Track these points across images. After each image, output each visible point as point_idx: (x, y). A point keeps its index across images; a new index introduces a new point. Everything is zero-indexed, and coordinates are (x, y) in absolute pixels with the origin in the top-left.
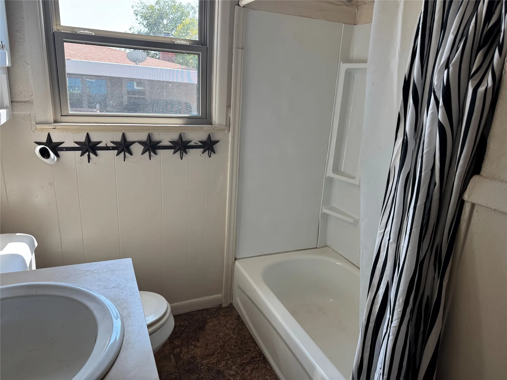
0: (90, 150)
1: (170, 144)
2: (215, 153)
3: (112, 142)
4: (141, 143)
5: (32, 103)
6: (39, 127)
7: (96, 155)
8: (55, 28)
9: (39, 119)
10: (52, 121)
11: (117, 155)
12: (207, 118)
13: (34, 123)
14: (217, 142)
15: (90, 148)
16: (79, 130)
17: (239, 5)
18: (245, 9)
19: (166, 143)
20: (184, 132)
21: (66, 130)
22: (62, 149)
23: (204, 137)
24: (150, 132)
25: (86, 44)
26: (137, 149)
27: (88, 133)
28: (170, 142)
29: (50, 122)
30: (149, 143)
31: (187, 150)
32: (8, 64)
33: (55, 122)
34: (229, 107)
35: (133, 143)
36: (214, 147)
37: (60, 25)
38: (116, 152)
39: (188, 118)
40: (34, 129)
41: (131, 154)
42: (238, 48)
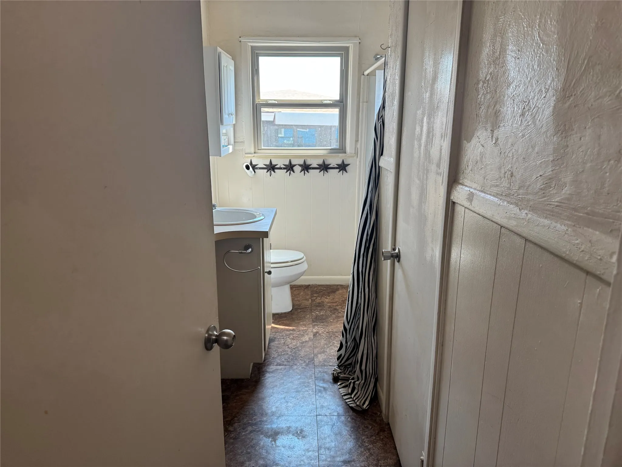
0: (271, 169)
1: (318, 166)
2: (346, 172)
3: (283, 165)
4: (300, 165)
5: (244, 142)
6: (246, 155)
7: (274, 172)
8: (257, 101)
9: (247, 151)
10: (253, 153)
11: (286, 173)
12: (343, 149)
13: (244, 153)
14: (348, 165)
15: (272, 168)
16: (266, 157)
17: (364, 75)
18: (369, 76)
19: (315, 165)
20: (326, 158)
21: (260, 157)
22: (257, 168)
23: (340, 162)
24: (305, 158)
25: (273, 108)
26: (297, 169)
27: (271, 159)
28: (317, 165)
29: (252, 153)
30: (304, 166)
31: (328, 170)
32: (234, 123)
33: (255, 153)
34: (357, 141)
35: (295, 165)
36: (347, 168)
37: (260, 99)
38: (285, 170)
39: (330, 149)
40: (244, 156)
41: (294, 172)
42: (363, 102)
